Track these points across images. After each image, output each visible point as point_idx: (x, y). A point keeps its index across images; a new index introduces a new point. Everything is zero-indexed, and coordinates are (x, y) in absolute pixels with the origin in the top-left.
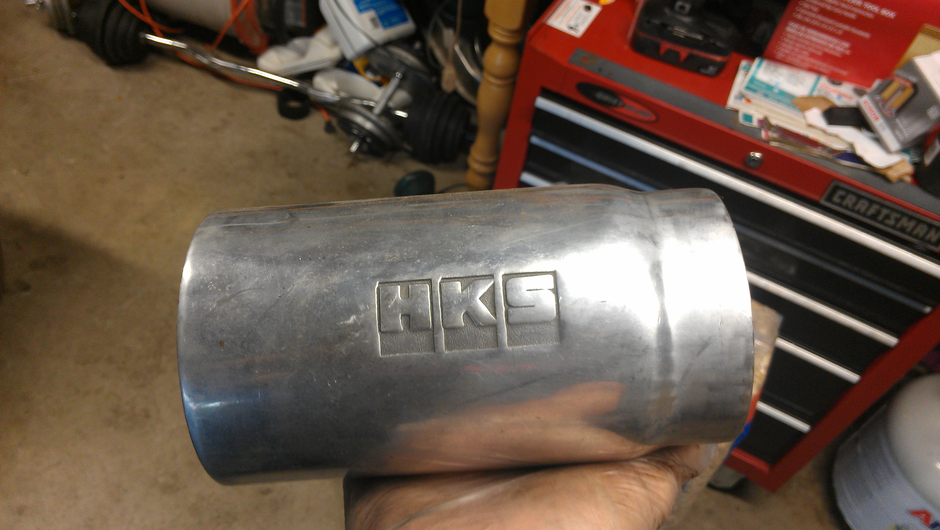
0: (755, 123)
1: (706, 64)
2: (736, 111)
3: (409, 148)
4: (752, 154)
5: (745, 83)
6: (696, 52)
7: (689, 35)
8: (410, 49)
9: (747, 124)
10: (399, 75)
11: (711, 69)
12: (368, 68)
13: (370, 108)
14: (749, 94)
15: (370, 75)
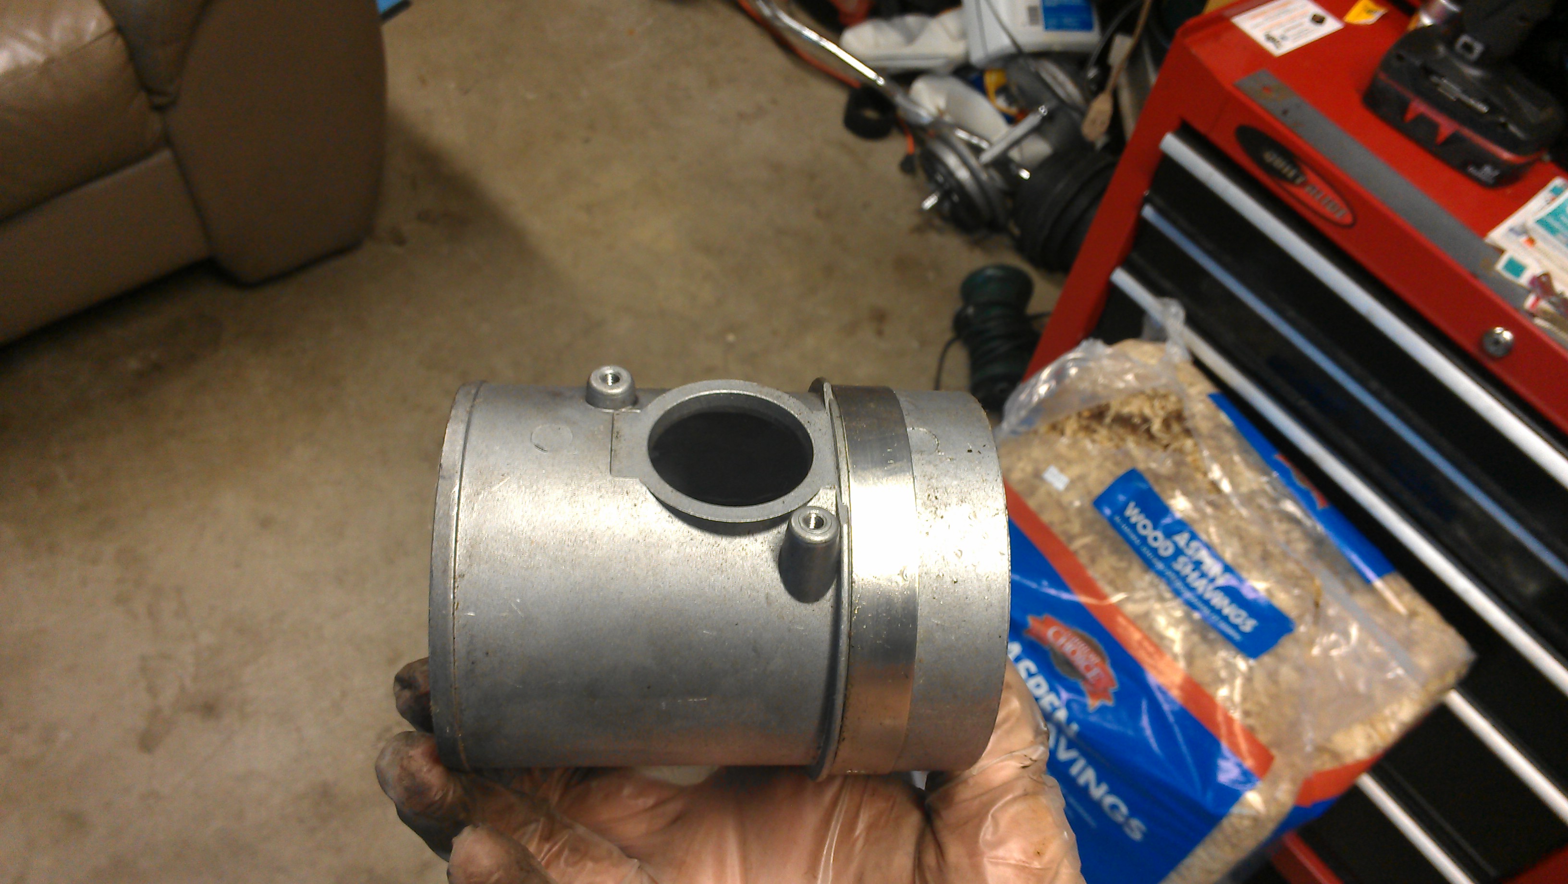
0: (1524, 280)
1: (1481, 159)
2: (1500, 251)
3: (1016, 231)
4: (1498, 330)
5: (1542, 214)
6: (1467, 132)
7: (1465, 98)
8: (1077, 75)
9: (1508, 276)
10: (1043, 110)
11: (1487, 172)
12: (1003, 90)
13: (977, 150)
14: (1540, 232)
15: (1001, 102)
